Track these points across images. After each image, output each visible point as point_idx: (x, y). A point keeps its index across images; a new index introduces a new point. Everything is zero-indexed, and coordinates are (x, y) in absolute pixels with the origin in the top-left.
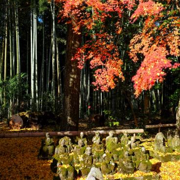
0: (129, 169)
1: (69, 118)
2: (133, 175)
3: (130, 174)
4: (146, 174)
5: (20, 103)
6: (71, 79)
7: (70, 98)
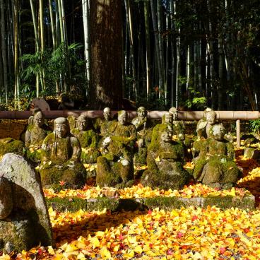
0: (168, 178)
1: (99, 88)
2: (176, 191)
3: (170, 190)
4: (217, 193)
5: (68, 89)
6: (100, 8)
7: (99, 47)
